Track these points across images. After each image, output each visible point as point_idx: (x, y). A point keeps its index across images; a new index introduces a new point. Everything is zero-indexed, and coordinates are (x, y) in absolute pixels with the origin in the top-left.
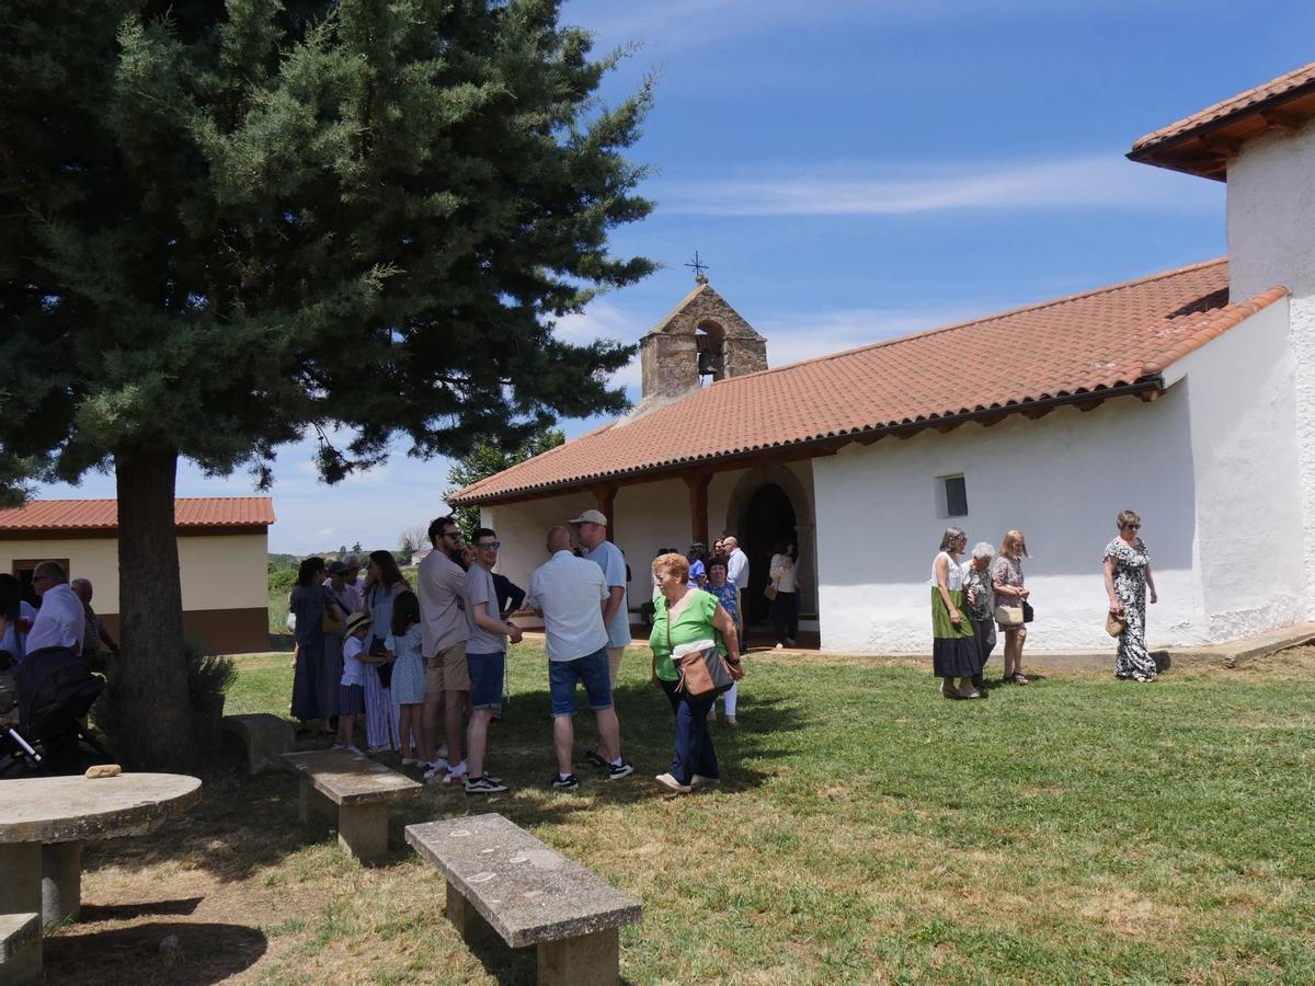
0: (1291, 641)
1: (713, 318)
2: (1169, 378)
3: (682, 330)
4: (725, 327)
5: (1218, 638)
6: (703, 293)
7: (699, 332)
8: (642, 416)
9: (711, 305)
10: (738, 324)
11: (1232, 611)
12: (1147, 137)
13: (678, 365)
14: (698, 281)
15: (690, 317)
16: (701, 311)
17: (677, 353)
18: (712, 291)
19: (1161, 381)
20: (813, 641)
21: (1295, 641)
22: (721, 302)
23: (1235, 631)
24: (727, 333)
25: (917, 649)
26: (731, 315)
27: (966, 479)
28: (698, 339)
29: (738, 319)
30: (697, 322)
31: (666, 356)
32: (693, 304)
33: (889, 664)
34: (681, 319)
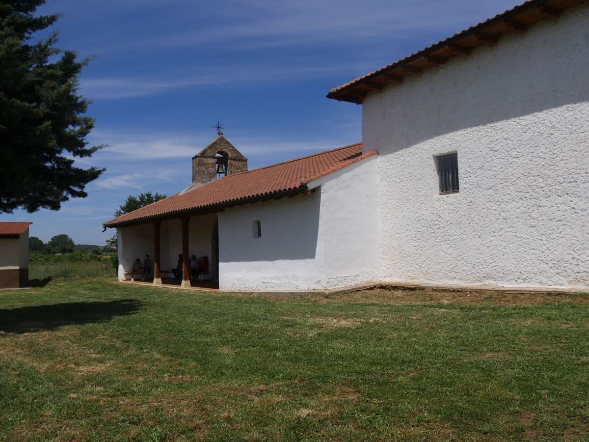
0: (359, 288)
1: (224, 150)
2: (311, 186)
3: (209, 155)
4: (229, 154)
5: (331, 286)
6: (220, 139)
7: (218, 155)
8: (190, 191)
9: (223, 144)
10: (235, 153)
11: (339, 276)
12: (333, 90)
13: (207, 169)
14: (218, 134)
15: (213, 149)
16: (218, 146)
17: (206, 164)
18: (224, 138)
19: (307, 188)
20: (216, 285)
21: (361, 288)
22: (228, 142)
23: (340, 284)
24: (230, 156)
25: (245, 289)
26: (232, 148)
27: (261, 223)
28: (218, 158)
29: (235, 151)
30: (216, 151)
31: (201, 166)
32: (215, 143)
33: (233, 295)
34: (209, 150)
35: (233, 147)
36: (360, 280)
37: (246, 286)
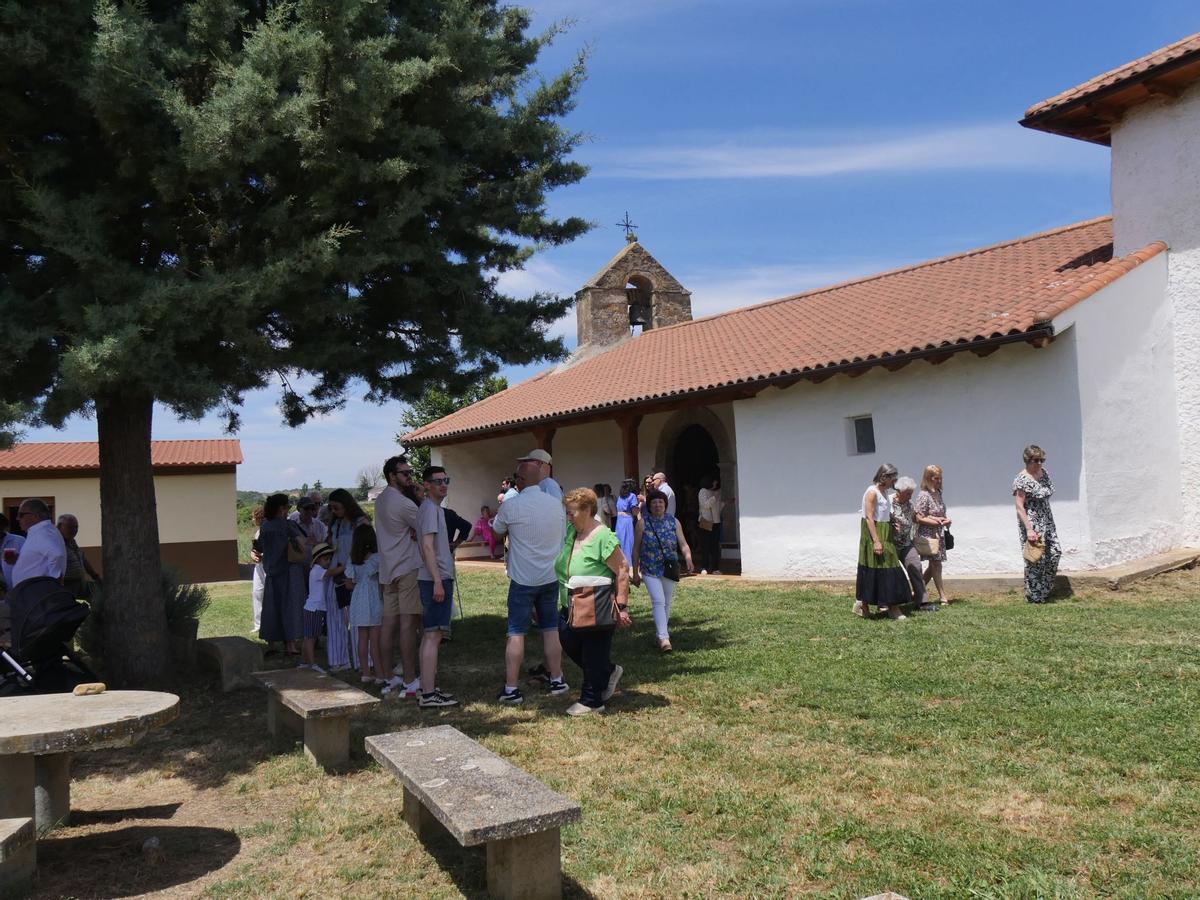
1: (642, 273)
2: (1059, 326)
3: (614, 285)
4: (653, 281)
5: (1103, 563)
6: (633, 250)
7: (629, 286)
8: (578, 363)
9: (640, 261)
10: (665, 279)
11: (1115, 538)
12: (1038, 106)
13: (610, 316)
14: (628, 239)
15: (621, 273)
16: (631, 266)
17: (609, 305)
18: (641, 248)
19: (1051, 329)
20: (734, 567)
21: (1172, 565)
22: (650, 259)
23: (1118, 557)
24: (655, 286)
26: (658, 270)
27: (874, 420)
28: (629, 293)
29: (664, 274)
30: (628, 277)
31: (599, 308)
32: (624, 260)
33: (804, 588)
34: (613, 275)
35: (660, 267)
36: (1152, 547)
37: (831, 567)
